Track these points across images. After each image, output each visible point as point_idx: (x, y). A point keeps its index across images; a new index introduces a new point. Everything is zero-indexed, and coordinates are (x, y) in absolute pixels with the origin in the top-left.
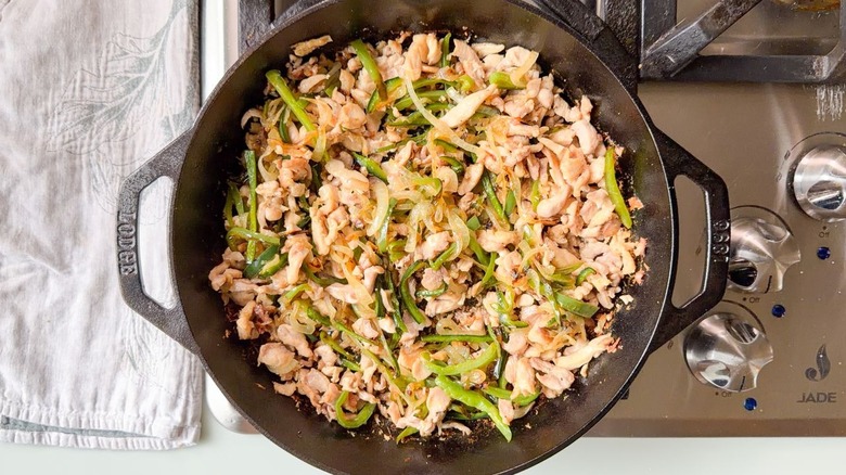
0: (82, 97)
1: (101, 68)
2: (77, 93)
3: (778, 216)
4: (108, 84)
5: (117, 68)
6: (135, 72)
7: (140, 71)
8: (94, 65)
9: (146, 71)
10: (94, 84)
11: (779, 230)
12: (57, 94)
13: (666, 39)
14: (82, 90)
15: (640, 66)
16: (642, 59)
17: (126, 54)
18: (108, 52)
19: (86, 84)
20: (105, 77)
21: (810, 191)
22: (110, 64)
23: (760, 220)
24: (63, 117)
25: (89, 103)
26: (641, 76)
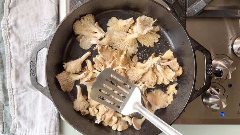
0: (36, 39)
1: (39, 29)
4: (42, 34)
5: (43, 29)
7: (49, 28)
8: (37, 29)
9: (51, 28)
10: (38, 35)
12: (29, 39)
13: (194, 5)
14: (36, 37)
15: (187, 13)
16: (187, 11)
17: (45, 24)
18: (40, 25)
19: (36, 35)
20: (41, 32)
22: (41, 28)
24: (32, 46)
25: (38, 40)
26: (187, 16)
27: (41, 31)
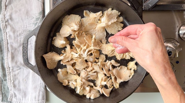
1: (29, 21)
2: (26, 28)
3: (176, 40)
4: (31, 25)
5: (32, 21)
6: (36, 21)
7: (37, 21)
8: (28, 21)
9: (38, 20)
10: (29, 26)
11: (177, 43)
12: (22, 29)
13: (149, 1)
15: (143, 7)
16: (143, 6)
17: (34, 18)
18: (30, 18)
19: (27, 26)
21: (183, 34)
22: (31, 21)
23: (172, 41)
24: (24, 34)
25: (29, 30)
26: (143, 9)
27: (31, 23)
